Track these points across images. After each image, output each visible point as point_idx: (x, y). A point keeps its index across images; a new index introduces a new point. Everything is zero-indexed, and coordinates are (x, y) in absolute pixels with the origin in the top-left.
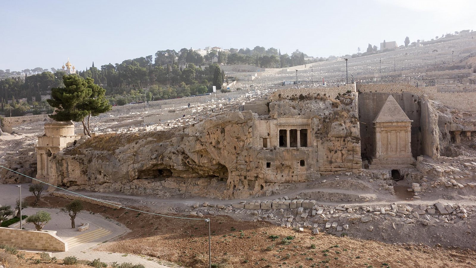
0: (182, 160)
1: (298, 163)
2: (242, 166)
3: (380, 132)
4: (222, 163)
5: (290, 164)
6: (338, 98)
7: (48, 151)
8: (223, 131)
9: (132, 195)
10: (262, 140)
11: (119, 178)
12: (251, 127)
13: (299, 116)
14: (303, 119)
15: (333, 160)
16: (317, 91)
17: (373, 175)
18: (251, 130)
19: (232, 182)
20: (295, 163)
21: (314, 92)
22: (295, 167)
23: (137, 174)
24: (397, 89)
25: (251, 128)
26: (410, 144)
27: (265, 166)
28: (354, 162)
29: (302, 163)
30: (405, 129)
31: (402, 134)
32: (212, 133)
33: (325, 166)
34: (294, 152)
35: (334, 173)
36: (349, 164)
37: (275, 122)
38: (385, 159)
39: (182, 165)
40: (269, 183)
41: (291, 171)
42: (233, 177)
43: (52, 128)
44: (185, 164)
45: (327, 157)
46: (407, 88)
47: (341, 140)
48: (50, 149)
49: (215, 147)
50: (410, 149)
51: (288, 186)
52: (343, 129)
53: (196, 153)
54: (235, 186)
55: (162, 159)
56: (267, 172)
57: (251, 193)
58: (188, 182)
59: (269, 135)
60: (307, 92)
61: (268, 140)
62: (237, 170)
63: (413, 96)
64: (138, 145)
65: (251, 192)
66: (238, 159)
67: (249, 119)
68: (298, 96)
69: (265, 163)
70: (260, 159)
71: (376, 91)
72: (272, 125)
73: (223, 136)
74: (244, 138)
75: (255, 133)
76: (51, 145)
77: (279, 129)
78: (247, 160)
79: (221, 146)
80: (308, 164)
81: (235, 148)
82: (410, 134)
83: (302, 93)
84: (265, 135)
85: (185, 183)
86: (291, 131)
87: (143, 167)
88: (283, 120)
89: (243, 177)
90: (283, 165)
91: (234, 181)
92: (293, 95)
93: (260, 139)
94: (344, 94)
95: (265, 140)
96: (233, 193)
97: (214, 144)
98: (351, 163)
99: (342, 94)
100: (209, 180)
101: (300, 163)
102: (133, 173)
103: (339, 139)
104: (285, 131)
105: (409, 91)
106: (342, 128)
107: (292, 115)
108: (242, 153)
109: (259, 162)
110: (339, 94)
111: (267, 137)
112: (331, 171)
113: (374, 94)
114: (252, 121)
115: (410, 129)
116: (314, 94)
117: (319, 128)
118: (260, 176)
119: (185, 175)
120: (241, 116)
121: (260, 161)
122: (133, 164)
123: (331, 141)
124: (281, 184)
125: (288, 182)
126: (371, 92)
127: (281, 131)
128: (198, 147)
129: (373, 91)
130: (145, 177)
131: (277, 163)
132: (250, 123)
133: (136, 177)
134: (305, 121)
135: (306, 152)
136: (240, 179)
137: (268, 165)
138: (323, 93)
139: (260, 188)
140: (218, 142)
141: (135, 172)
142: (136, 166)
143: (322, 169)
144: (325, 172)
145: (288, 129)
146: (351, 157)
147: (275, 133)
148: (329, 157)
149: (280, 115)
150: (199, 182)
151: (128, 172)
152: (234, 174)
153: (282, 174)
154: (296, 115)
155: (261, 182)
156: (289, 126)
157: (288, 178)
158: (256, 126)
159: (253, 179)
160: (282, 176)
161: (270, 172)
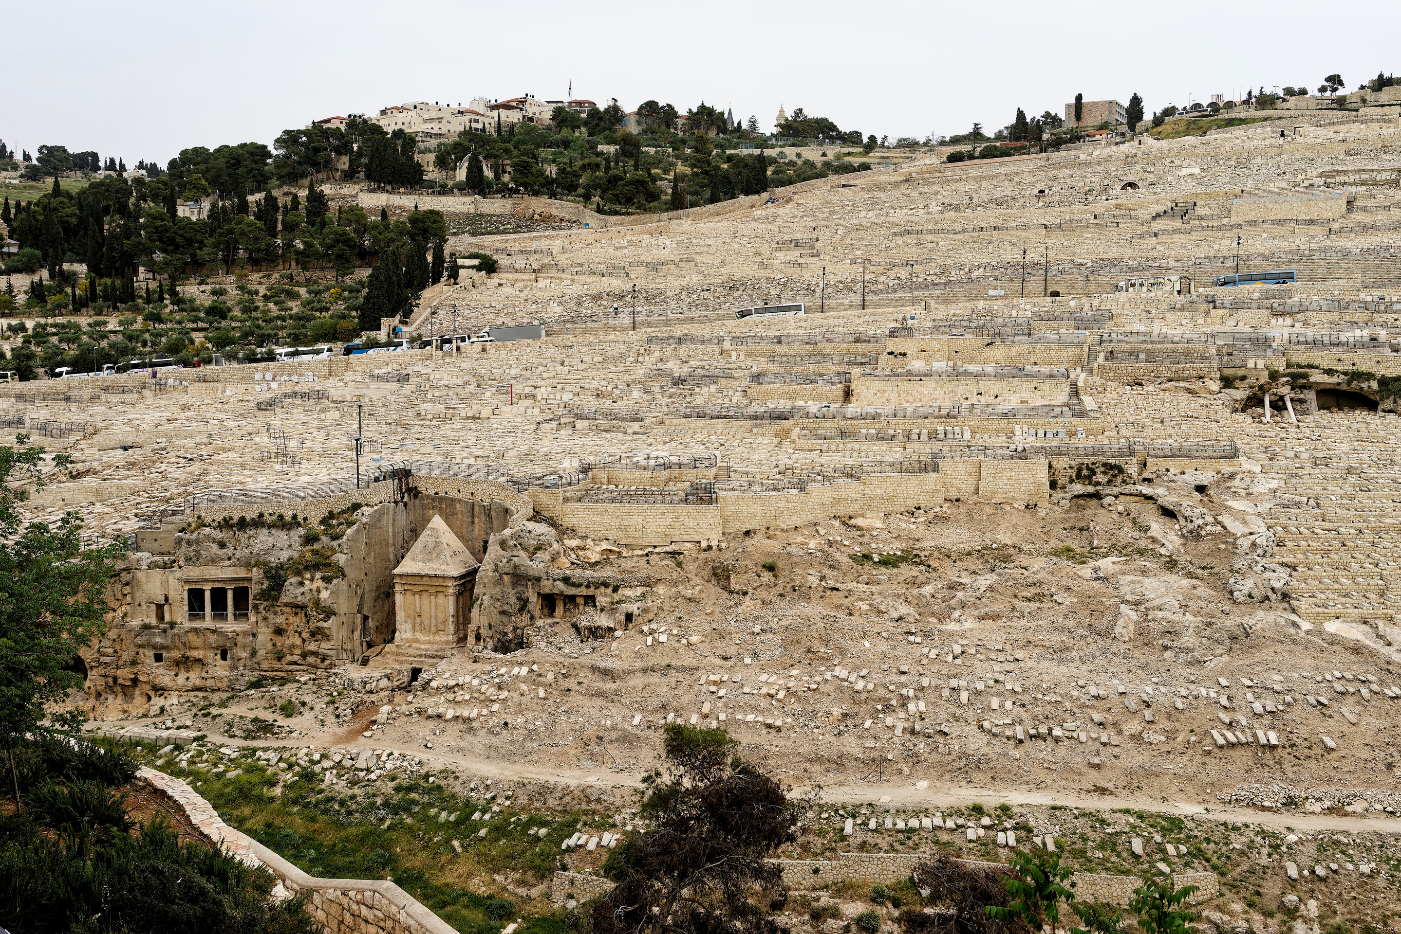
1: (216, 654)
2: (107, 659)
3: (401, 593)
5: (201, 656)
10: (153, 607)
12: (128, 584)
13: (227, 563)
14: (236, 569)
15: (286, 650)
16: (278, 509)
18: (127, 589)
19: (94, 686)
20: (210, 654)
21: (271, 510)
22: (211, 661)
25: (128, 586)
27: (151, 660)
28: (319, 657)
29: (224, 655)
30: (443, 589)
33: (269, 661)
34: (208, 634)
37: (178, 574)
38: (408, 645)
40: (161, 691)
41: (205, 669)
42: (94, 677)
45: (274, 645)
46: (500, 491)
47: (300, 613)
52: (305, 592)
54: (98, 694)
56: (156, 670)
57: (127, 708)
59: (166, 597)
60: (257, 512)
61: (166, 607)
62: (100, 665)
63: (506, 510)
65: (125, 706)
66: (102, 645)
67: (124, 570)
68: (236, 519)
69: (150, 653)
70: (140, 646)
72: (173, 579)
74: (113, 605)
75: (138, 594)
77: (187, 588)
78: (117, 647)
80: (233, 658)
82: (451, 600)
83: (245, 513)
84: (159, 598)
86: (213, 591)
88: (194, 572)
89: (110, 680)
90: (187, 658)
91: (96, 685)
92: (225, 518)
93: (148, 606)
94: (341, 512)
95: (160, 607)
96: (94, 707)
98: (313, 659)
99: (336, 511)
101: (219, 656)
103: (299, 610)
104: (202, 591)
105: (503, 498)
106: (303, 589)
107: (215, 560)
108: (110, 633)
109: (137, 653)
110: (330, 513)
111: (164, 602)
112: (282, 671)
114: (129, 573)
116: (271, 515)
117: (264, 586)
118: (141, 678)
121: (141, 651)
124: (187, 693)
125: (198, 689)
126: (437, 493)
127: (190, 591)
131: (176, 654)
132: (126, 577)
134: (240, 572)
135: (230, 634)
136: (106, 683)
137: (158, 658)
138: (290, 513)
139: (145, 699)
145: (207, 587)
146: (315, 647)
147: (179, 594)
148: (278, 644)
149: (189, 559)
152: (95, 672)
153: (186, 675)
154: (222, 560)
155: (147, 688)
156: (206, 581)
157: (198, 682)
158: (138, 582)
159: (129, 683)
160: (188, 678)
161: (162, 671)
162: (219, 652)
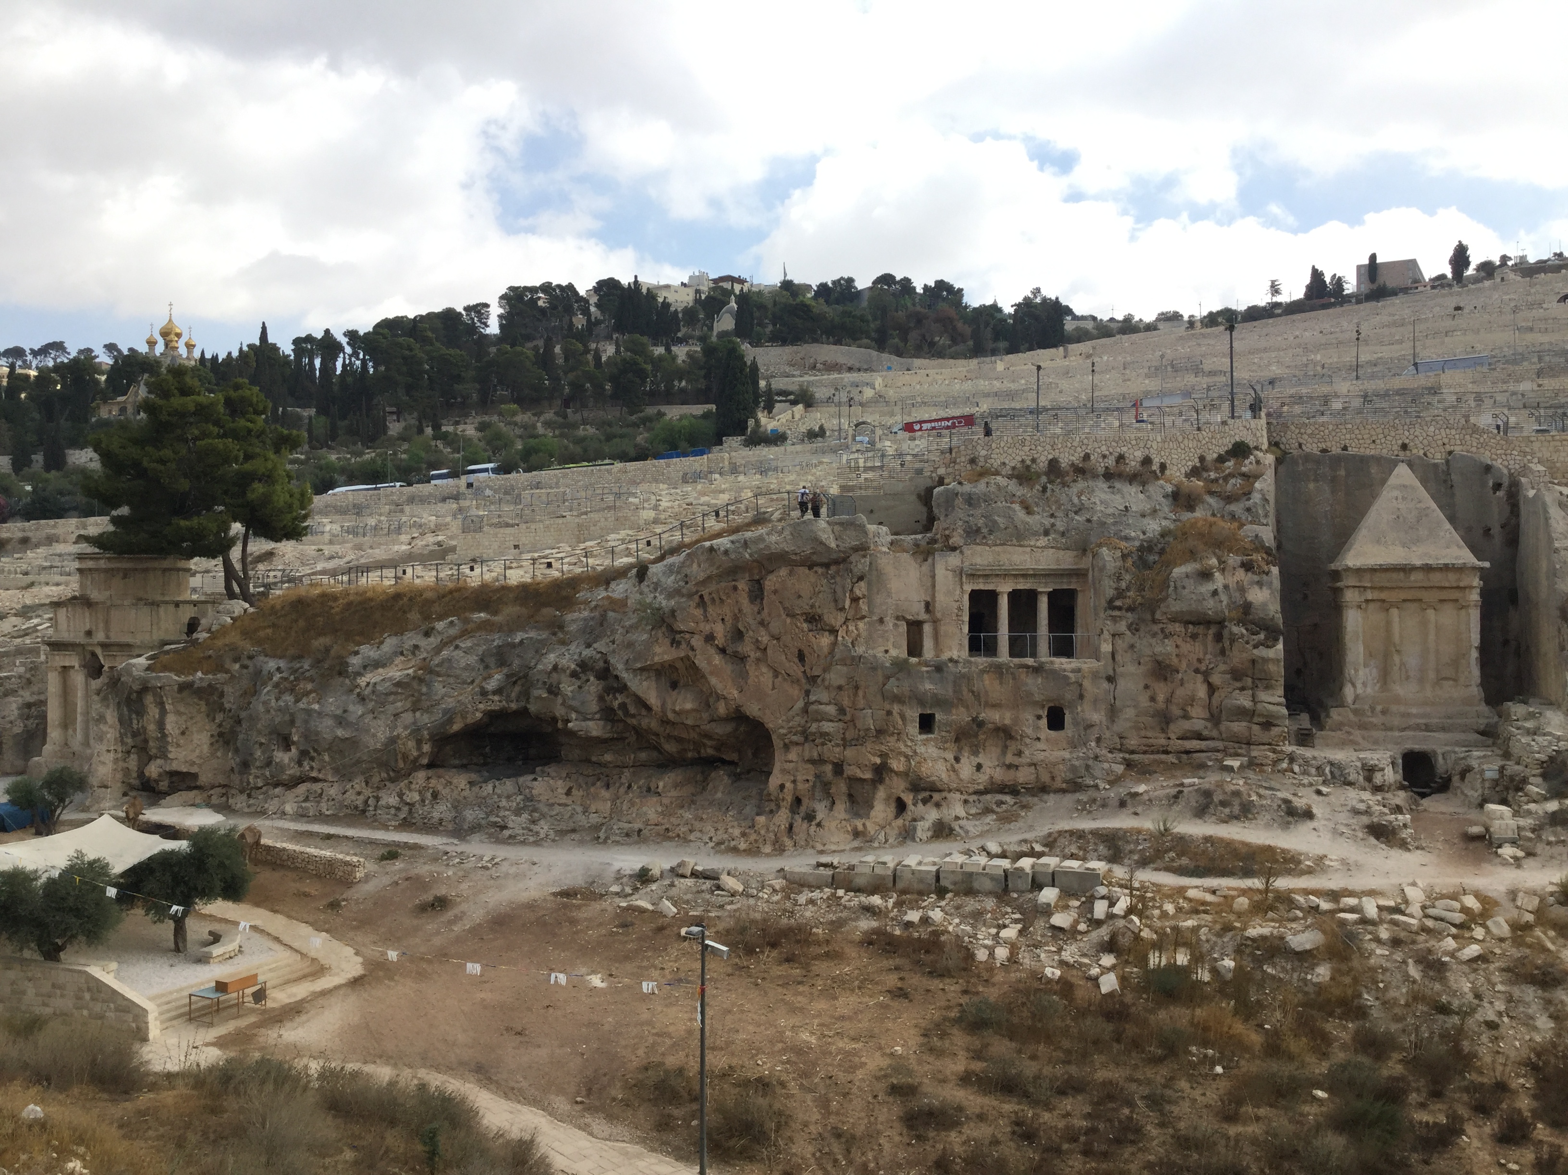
0: (601, 698)
1: (1039, 717)
2: (828, 727)
3: (1359, 607)
4: (753, 709)
5: (1007, 722)
6: (1195, 472)
7: (88, 656)
8: (757, 593)
9: (406, 825)
10: (903, 627)
11: (358, 762)
12: (861, 578)
13: (1043, 541)
14: (1062, 553)
15: (1176, 711)
16: (1114, 444)
17: (1331, 772)
18: (861, 589)
19: (788, 785)
20: (1027, 716)
21: (1104, 448)
22: (1029, 731)
23: (426, 748)
24: (1425, 442)
25: (862, 584)
26: (1475, 654)
27: (913, 728)
28: (1256, 720)
29: (1056, 720)
30: (1456, 595)
31: (1447, 617)
32: (713, 600)
33: (1143, 733)
34: (1023, 676)
35: (1179, 759)
36: (1239, 727)
37: (954, 560)
38: (1379, 708)
39: (597, 716)
40: (927, 794)
41: (1013, 746)
42: (792, 765)
43: (106, 571)
44: (608, 714)
45: (1153, 699)
46: (1468, 437)
47: (1206, 635)
48: (99, 651)
49: (723, 651)
50: (1476, 672)
51: (1000, 803)
52: (1215, 593)
53: (652, 674)
54: (798, 801)
55: (525, 694)
56: (921, 749)
57: (860, 828)
58: (622, 784)
59: (928, 607)
60: (1079, 449)
61: (927, 628)
62: (806, 739)
63: (1488, 468)
64: (434, 641)
65: (859, 824)
66: (813, 698)
67: (856, 549)
68: (1042, 464)
69: (913, 714)
70: (898, 699)
71: (1345, 448)
72: (941, 572)
73: (756, 609)
74: (835, 619)
75: (878, 599)
76: (100, 636)
77: (968, 588)
78: (846, 702)
79: (746, 648)
80: (1076, 724)
81: (801, 657)
82: (1475, 616)
83: (1056, 454)
84: (917, 611)
85: (608, 786)
86: (1014, 596)
87: (450, 721)
88: (983, 555)
89: (828, 768)
90: (981, 724)
91: (794, 782)
92: (1023, 461)
93: (895, 625)
94: (1221, 459)
95: (915, 627)
96: (791, 827)
97: (720, 640)
98: (1244, 724)
99: (1211, 456)
100: (699, 777)
101: (1044, 722)
102: (411, 744)
103: (1200, 629)
104: (993, 596)
105: (1474, 449)
106: (1210, 587)
107: (1019, 536)
108: (827, 676)
109: (889, 713)
110: (1202, 459)
111: (923, 616)
112: (1167, 752)
113: (1336, 461)
114: (864, 556)
115: (1475, 596)
116: (1104, 457)
117: (1123, 585)
118: (895, 764)
119: (608, 757)
120: (823, 537)
121: (896, 708)
122: (414, 711)
123: (1166, 637)
124: (975, 797)
125: (1002, 788)
126: (1324, 451)
127: (975, 596)
128: (663, 653)
129: (1336, 450)
130: (457, 762)
131: (961, 716)
132: (860, 564)
133: (425, 761)
134: (1067, 560)
135: (1071, 675)
136: (817, 776)
137: (926, 723)
138: (1139, 455)
139: (892, 810)
140: (738, 635)
141: (419, 742)
142: (425, 719)
143: (1133, 742)
144: (1145, 752)
145: (1005, 588)
146: (1244, 700)
147: (954, 601)
148: (1161, 698)
149: (973, 534)
150: (661, 784)
151: (393, 740)
152: (793, 755)
153: (976, 760)
154: (1036, 534)
155: (899, 786)
156: (1005, 575)
157: (1000, 775)
158: (880, 574)
159: (868, 775)
160: (979, 767)
161: (931, 751)
162: (1044, 713)
